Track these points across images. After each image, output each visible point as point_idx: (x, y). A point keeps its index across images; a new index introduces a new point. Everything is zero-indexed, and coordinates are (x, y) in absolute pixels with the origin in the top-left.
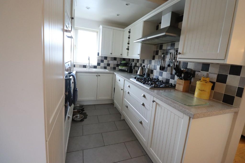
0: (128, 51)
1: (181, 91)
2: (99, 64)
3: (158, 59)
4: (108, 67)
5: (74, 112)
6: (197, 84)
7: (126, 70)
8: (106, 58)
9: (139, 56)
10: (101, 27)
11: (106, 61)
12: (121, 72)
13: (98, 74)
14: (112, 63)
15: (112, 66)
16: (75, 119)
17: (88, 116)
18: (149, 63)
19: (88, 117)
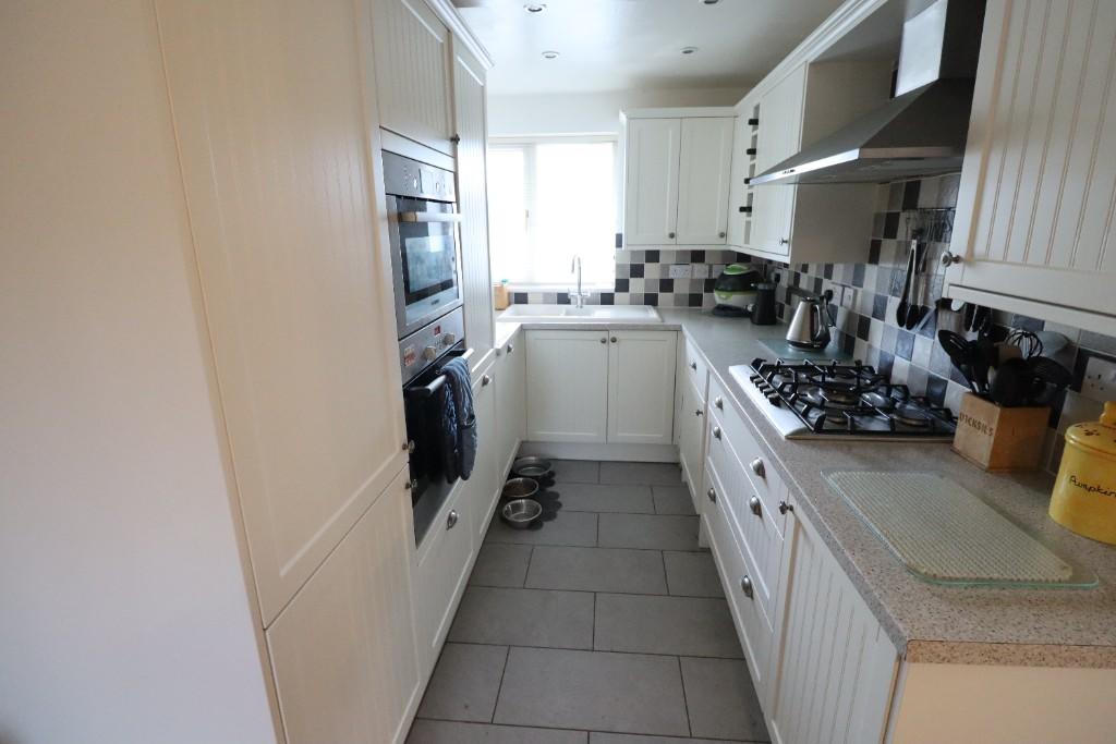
0: (748, 219)
1: (980, 466)
2: (622, 285)
3: (894, 263)
4: (663, 297)
5: (506, 489)
6: (1067, 446)
7: (750, 309)
8: (653, 256)
9: (785, 249)
10: (623, 117)
11: (652, 271)
12: (723, 320)
13: (609, 334)
14: (684, 277)
15: (682, 288)
16: (512, 517)
17: (564, 508)
18: (851, 277)
19: (560, 513)
